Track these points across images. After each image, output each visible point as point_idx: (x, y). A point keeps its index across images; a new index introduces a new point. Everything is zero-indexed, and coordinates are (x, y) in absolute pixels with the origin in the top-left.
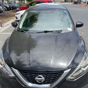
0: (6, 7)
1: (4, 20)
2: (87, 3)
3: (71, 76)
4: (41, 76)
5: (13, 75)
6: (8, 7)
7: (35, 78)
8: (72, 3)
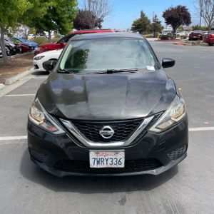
0: (9, 47)
1: (5, 73)
2: (188, 38)
3: (156, 128)
4: (108, 127)
5: (61, 131)
6: (13, 46)
7: (98, 131)
8: (157, 39)
